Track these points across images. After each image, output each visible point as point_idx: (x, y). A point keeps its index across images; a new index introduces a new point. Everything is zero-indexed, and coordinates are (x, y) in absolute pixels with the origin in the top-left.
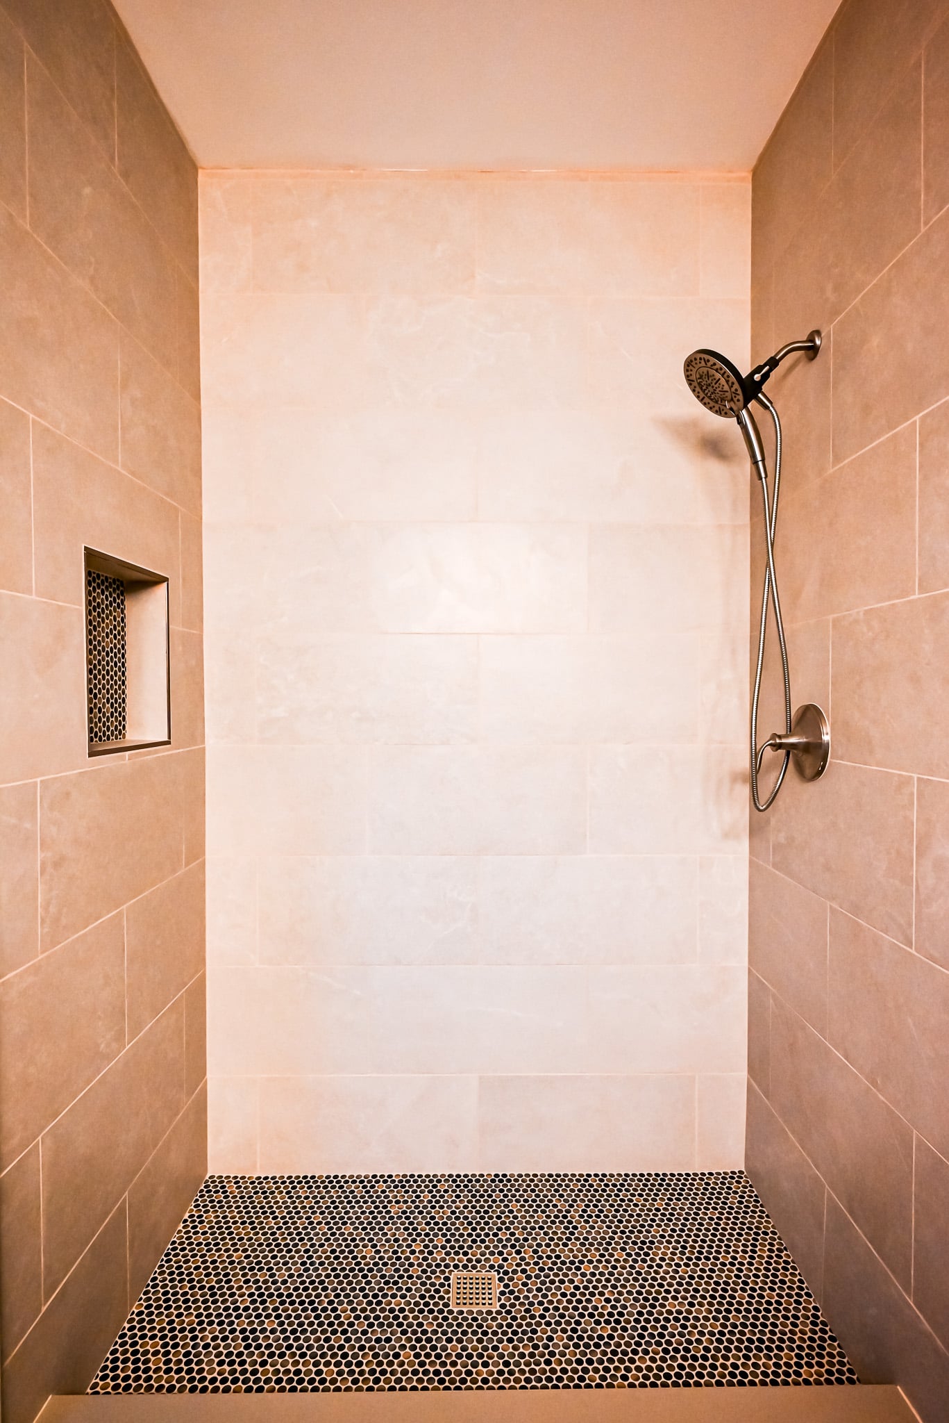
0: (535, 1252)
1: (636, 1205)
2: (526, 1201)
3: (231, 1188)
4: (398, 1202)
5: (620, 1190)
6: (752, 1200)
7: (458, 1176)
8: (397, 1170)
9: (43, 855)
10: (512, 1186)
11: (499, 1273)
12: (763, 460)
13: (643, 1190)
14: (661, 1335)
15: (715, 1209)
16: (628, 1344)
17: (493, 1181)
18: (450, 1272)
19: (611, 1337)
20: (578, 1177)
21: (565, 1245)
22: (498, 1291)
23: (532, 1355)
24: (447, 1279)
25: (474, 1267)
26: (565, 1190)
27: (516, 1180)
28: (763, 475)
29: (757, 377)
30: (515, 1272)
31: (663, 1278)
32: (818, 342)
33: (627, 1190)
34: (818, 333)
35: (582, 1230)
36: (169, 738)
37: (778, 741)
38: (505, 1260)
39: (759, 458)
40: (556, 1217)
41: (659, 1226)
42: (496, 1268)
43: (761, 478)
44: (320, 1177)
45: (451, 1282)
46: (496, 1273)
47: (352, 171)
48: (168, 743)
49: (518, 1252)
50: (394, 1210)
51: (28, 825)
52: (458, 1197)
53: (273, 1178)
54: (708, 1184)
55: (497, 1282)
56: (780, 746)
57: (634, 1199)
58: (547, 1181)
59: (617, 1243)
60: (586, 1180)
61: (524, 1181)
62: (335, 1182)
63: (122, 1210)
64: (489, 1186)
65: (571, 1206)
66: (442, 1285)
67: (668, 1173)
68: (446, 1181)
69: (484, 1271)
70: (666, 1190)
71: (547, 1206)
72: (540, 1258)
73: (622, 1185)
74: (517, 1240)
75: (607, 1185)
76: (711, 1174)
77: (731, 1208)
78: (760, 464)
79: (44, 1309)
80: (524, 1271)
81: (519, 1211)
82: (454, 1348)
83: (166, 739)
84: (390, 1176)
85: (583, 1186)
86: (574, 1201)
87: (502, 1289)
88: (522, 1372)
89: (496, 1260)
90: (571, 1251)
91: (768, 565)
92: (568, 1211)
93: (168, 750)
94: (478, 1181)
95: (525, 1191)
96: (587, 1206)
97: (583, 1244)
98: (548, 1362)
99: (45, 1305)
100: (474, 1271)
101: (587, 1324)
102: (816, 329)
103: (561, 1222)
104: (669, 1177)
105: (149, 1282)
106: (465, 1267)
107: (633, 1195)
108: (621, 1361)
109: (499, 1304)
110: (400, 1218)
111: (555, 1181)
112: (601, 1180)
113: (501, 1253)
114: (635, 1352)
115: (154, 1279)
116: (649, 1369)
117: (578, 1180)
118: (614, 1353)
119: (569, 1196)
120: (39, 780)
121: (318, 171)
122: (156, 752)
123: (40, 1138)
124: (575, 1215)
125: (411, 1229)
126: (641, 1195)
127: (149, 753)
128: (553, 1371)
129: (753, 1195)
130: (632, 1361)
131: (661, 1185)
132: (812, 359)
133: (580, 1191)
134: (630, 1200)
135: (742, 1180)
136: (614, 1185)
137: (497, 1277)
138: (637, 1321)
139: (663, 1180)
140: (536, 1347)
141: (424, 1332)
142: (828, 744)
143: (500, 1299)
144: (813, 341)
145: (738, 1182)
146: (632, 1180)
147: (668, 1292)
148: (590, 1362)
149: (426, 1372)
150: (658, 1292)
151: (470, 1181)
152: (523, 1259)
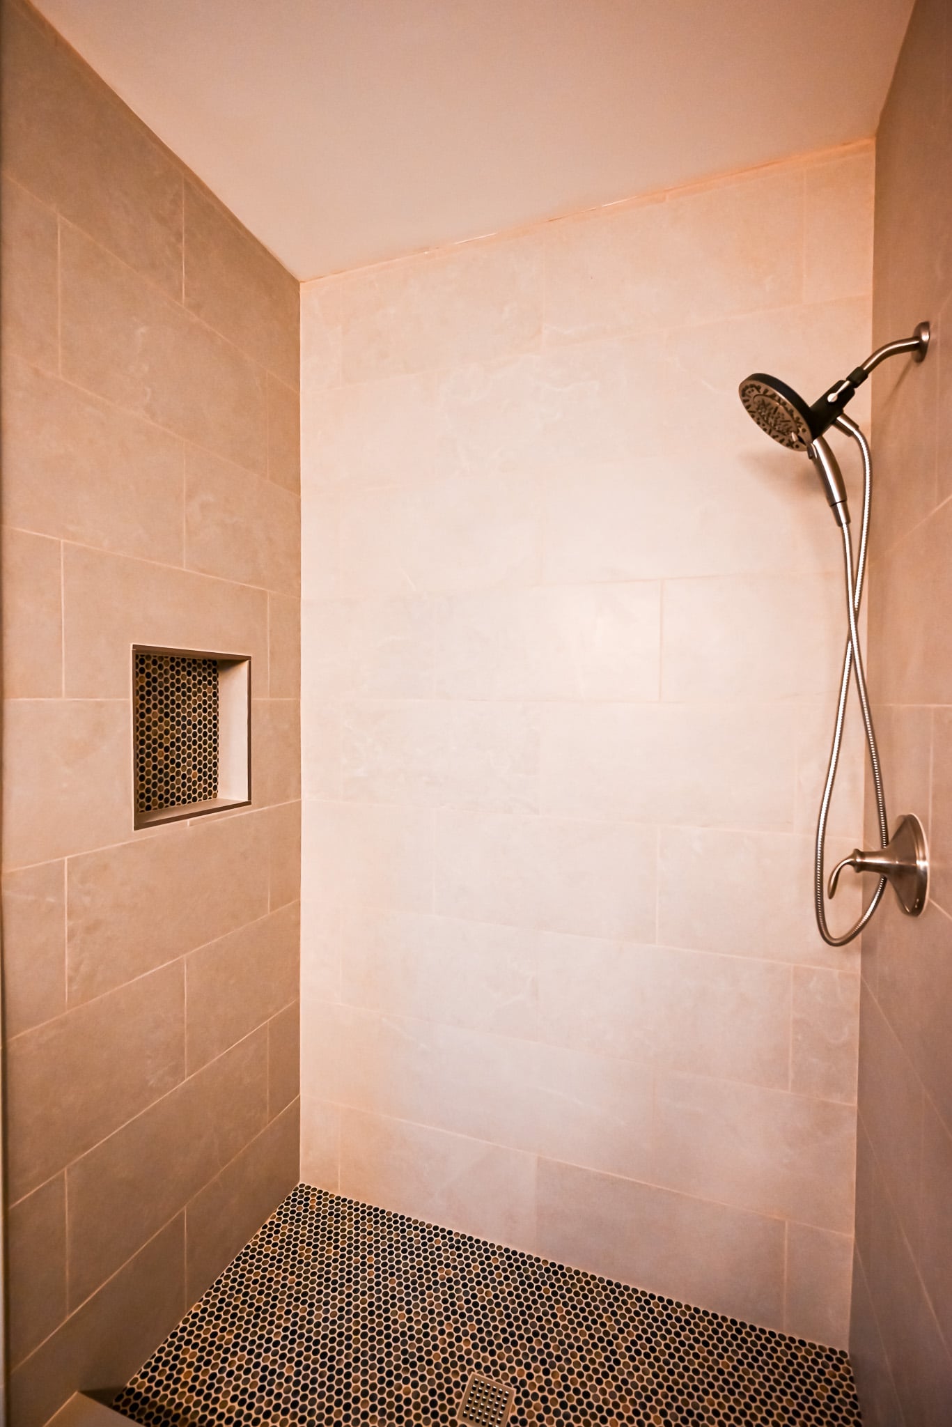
0: (564, 1378)
1: (697, 1356)
2: (574, 1307)
3: (313, 1202)
4: (447, 1266)
5: (682, 1328)
6: (848, 1401)
7: (514, 1253)
8: (459, 1227)
9: (71, 923)
10: (566, 1283)
11: (518, 1391)
12: (844, 501)
13: (710, 1337)
15: (794, 1396)
17: (547, 1270)
18: (471, 1370)
20: (639, 1295)
21: (599, 1381)
24: (464, 1378)
25: (496, 1373)
26: (620, 1307)
27: (571, 1277)
28: (843, 520)
29: (832, 398)
30: (535, 1396)
32: (925, 337)
33: (692, 1331)
34: (925, 326)
35: (624, 1369)
36: (250, 797)
37: (859, 860)
38: (530, 1376)
39: (837, 498)
40: (601, 1340)
41: (716, 1395)
43: (840, 524)
44: (389, 1213)
45: (467, 1383)
46: (515, 1390)
47: (426, 253)
48: (248, 803)
49: (546, 1372)
50: (441, 1273)
51: (51, 900)
52: (507, 1278)
53: (350, 1202)
54: (795, 1356)
55: (513, 1402)
56: (861, 867)
57: (696, 1346)
58: (604, 1288)
59: (659, 1402)
60: (647, 1302)
61: (579, 1281)
62: (400, 1223)
63: (178, 1224)
64: (542, 1275)
65: (621, 1331)
67: (748, 1324)
68: (501, 1255)
69: (504, 1382)
70: (739, 1347)
71: (594, 1322)
72: (567, 1388)
73: (688, 1322)
74: (550, 1355)
75: (669, 1317)
76: (802, 1343)
77: (816, 1403)
78: (839, 506)
79: (68, 1318)
80: (544, 1399)
81: (563, 1318)
83: (246, 800)
84: (450, 1233)
85: (642, 1308)
86: (627, 1325)
87: (515, 1413)
89: (520, 1373)
90: (603, 1392)
91: (850, 638)
92: (616, 1337)
93: (250, 810)
94: (532, 1265)
95: (577, 1294)
96: (639, 1337)
97: (619, 1388)
99: (70, 1314)
100: (495, 1379)
102: (921, 321)
103: (604, 1349)
104: (748, 1329)
105: (214, 1284)
106: (487, 1369)
107: (697, 1341)
110: (443, 1285)
111: (613, 1291)
112: (665, 1308)
113: (528, 1366)
115: (219, 1282)
117: (639, 1299)
119: (623, 1316)
120: (66, 858)
121: (397, 260)
122: (233, 814)
123: (65, 1170)
124: (621, 1344)
125: (449, 1303)
126: (706, 1344)
127: (220, 817)
129: (851, 1393)
131: (735, 1338)
132: (920, 360)
133: (637, 1314)
134: (691, 1347)
135: (841, 1366)
136: (678, 1319)
137: (515, 1395)
139: (739, 1332)
142: (925, 873)
144: (918, 337)
145: (836, 1368)
146: (701, 1319)
151: (524, 1263)
152: (548, 1382)
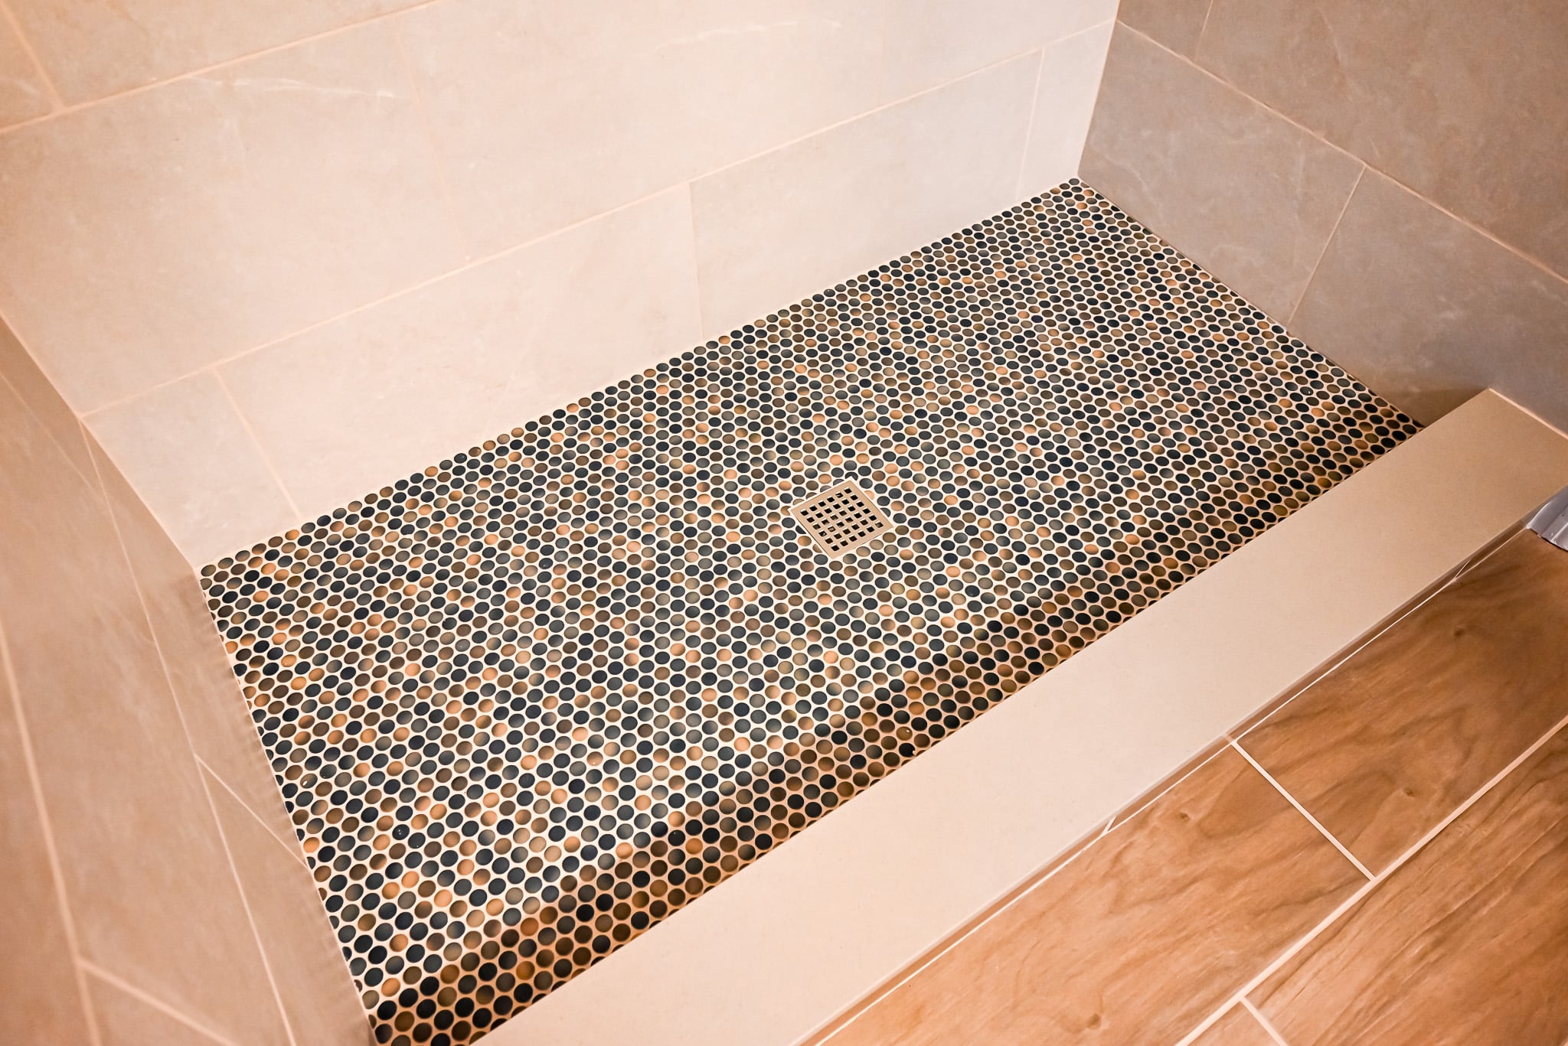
0: (883, 422)
1: (970, 290)
2: (811, 354)
3: (271, 570)
4: (610, 448)
6: (1112, 217)
8: (566, 398)
10: (772, 339)
11: (855, 477)
13: (963, 264)
14: (1131, 452)
15: (1074, 250)
16: (1100, 484)
18: (784, 510)
19: (1073, 486)
20: (860, 283)
21: (917, 392)
22: (875, 502)
23: (995, 562)
24: (788, 523)
25: (812, 487)
26: (855, 312)
27: (772, 329)
30: (876, 464)
31: (1079, 376)
33: (942, 273)
35: (924, 359)
38: (848, 454)
40: (873, 357)
41: (1021, 306)
42: (846, 472)
45: (797, 524)
46: (850, 479)
49: (859, 434)
50: (616, 462)
52: (701, 394)
54: (1041, 217)
55: (863, 490)
57: (959, 282)
58: (819, 309)
59: (985, 357)
60: (874, 284)
61: (783, 325)
64: (738, 355)
66: (789, 535)
68: (661, 378)
69: (830, 485)
70: (993, 249)
72: (897, 427)
74: (844, 418)
75: (909, 278)
76: (1035, 201)
80: (888, 457)
81: (813, 374)
82: (885, 611)
84: (559, 414)
85: (876, 293)
87: (877, 496)
88: (1000, 589)
89: (835, 461)
90: (932, 396)
92: (884, 342)
94: (712, 356)
95: (798, 339)
96: (904, 321)
97: (941, 380)
98: (1023, 560)
100: (817, 491)
101: (1031, 485)
103: (886, 362)
106: (799, 492)
107: (955, 277)
108: (1108, 509)
109: (891, 519)
110: (635, 472)
111: (831, 304)
112: (896, 274)
113: (835, 448)
114: (1116, 489)
116: (1147, 500)
117: (864, 288)
118: (1092, 503)
119: (868, 317)
124: (897, 343)
125: (671, 480)
126: (965, 273)
128: (1037, 567)
129: (1108, 208)
130: (1121, 502)
131: (982, 245)
134: (956, 287)
135: (1081, 194)
136: (919, 274)
137: (857, 483)
138: (1089, 448)
139: (980, 237)
140: (990, 549)
141: (826, 613)
143: (888, 513)
145: (1079, 198)
146: (938, 255)
147: (1098, 391)
148: (1072, 530)
149: (877, 663)
150: (1087, 398)
152: (873, 441)
